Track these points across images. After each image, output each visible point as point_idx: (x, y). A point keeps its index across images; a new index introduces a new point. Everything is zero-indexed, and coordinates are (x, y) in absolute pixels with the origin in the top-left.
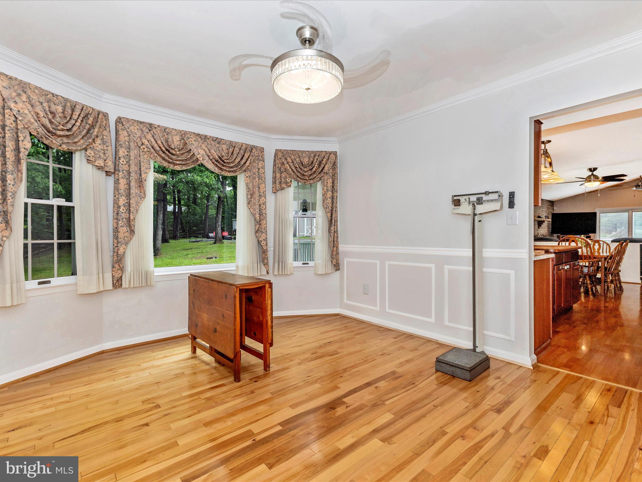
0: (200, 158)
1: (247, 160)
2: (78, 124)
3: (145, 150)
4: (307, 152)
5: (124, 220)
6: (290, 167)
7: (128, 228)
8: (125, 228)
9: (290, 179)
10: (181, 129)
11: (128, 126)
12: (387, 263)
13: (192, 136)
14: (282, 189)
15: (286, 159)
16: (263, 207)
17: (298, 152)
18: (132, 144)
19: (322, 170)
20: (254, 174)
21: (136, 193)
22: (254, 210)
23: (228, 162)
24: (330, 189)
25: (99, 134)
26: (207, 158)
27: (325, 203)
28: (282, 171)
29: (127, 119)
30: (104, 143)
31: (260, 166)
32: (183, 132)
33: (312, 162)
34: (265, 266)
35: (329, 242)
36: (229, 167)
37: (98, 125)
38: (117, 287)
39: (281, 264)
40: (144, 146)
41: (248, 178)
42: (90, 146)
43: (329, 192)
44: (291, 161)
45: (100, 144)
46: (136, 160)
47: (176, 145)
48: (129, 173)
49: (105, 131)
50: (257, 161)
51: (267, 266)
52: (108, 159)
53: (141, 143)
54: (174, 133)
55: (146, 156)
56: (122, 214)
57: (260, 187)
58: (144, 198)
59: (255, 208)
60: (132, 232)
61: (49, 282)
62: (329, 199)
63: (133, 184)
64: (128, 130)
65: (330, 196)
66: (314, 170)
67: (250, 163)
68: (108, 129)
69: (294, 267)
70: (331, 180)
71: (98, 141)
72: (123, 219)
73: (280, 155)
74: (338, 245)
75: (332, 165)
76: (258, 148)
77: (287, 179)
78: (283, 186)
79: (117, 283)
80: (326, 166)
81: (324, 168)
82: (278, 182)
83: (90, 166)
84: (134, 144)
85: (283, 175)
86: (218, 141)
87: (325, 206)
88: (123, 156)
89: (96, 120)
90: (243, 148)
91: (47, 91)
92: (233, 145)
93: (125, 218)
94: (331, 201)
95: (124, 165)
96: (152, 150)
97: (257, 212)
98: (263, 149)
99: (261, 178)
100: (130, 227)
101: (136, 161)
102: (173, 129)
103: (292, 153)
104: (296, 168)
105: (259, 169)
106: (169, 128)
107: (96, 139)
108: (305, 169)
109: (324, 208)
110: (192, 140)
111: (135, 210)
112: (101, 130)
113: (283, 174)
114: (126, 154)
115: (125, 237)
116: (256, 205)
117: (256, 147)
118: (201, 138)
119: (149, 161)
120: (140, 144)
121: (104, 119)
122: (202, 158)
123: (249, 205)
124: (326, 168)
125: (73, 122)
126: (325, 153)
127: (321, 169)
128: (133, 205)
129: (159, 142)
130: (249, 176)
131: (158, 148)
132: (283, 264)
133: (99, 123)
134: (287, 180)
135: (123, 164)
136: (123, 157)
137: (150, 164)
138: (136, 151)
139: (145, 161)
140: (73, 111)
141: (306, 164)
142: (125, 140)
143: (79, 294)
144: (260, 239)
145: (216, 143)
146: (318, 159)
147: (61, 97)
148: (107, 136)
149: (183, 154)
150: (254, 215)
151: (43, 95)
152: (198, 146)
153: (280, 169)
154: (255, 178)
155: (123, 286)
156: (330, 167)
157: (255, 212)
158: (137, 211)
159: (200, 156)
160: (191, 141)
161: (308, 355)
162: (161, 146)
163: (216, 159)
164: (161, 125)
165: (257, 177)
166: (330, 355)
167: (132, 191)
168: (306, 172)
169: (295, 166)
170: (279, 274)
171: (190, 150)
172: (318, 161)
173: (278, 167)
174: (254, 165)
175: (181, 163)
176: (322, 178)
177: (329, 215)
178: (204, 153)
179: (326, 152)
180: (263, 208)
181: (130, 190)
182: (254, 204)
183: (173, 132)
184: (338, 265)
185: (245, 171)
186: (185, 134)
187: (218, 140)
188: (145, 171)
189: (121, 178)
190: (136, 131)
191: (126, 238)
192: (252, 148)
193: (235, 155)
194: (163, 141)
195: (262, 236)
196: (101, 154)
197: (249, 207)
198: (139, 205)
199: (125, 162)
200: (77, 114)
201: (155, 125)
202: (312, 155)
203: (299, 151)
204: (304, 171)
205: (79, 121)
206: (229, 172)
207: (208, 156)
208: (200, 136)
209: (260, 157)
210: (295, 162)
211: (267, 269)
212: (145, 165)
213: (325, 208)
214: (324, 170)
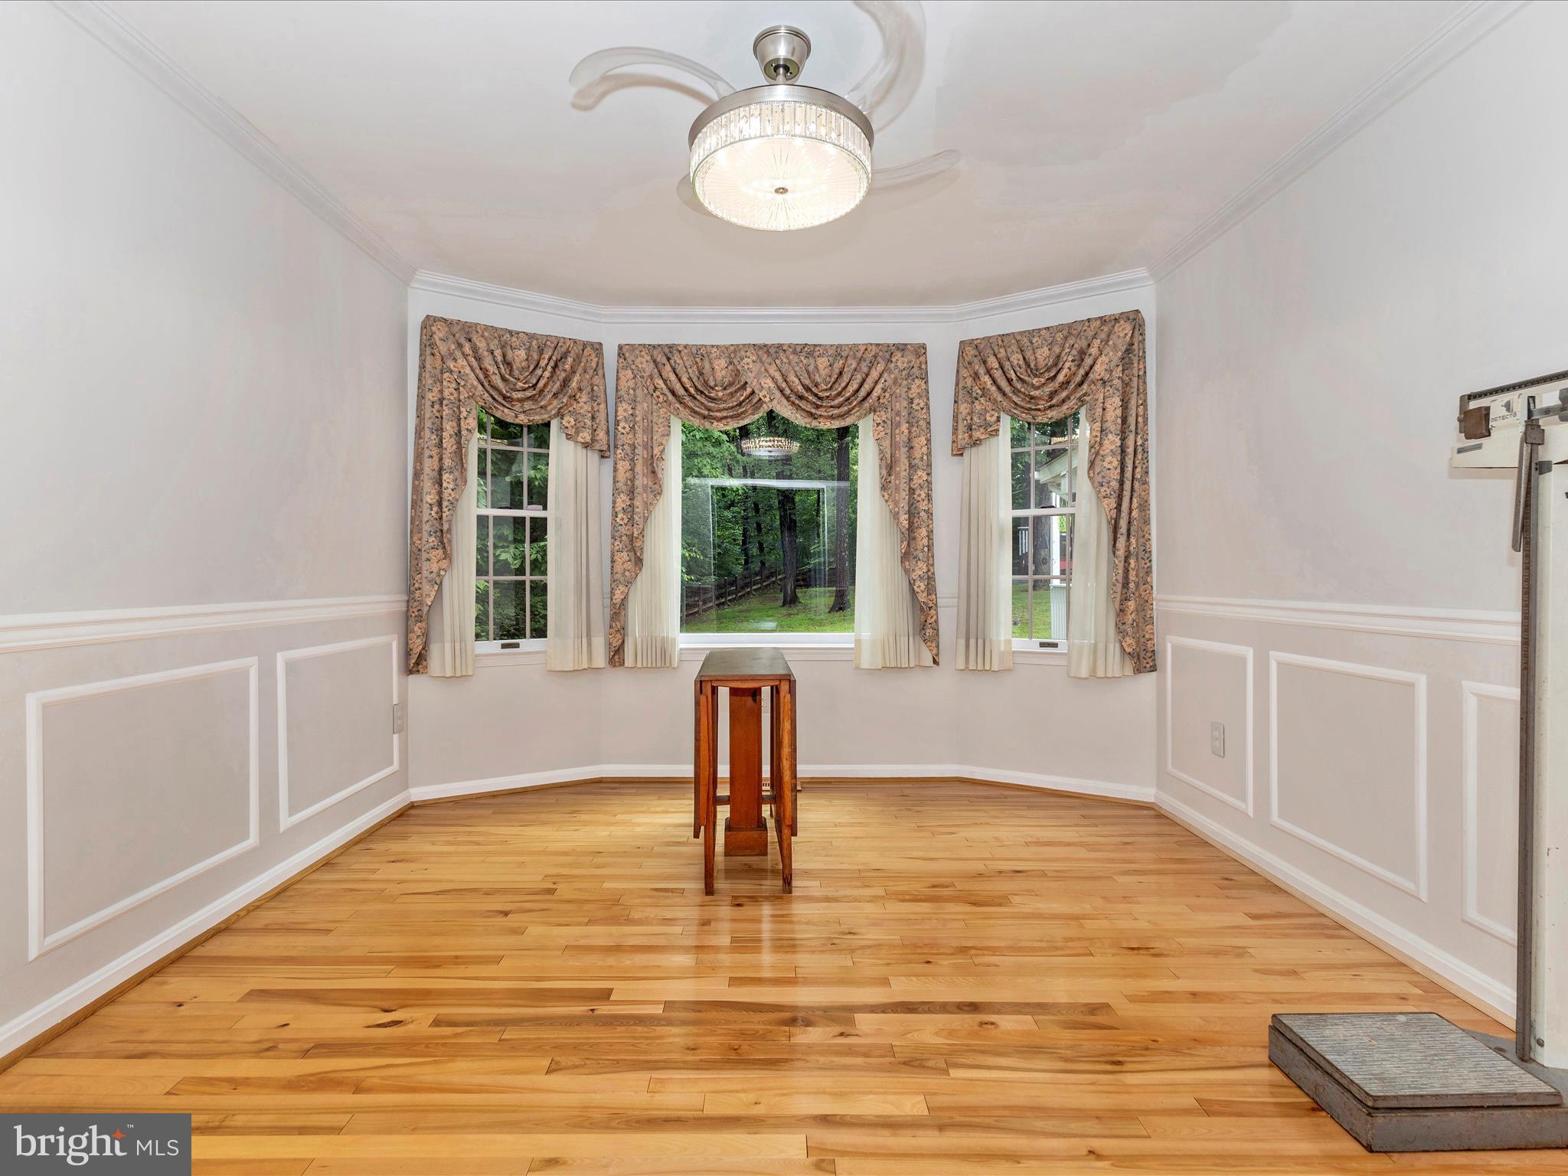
0: (765, 397)
1: (876, 382)
2: (547, 374)
3: (661, 400)
4: (1043, 332)
5: (624, 538)
6: (994, 382)
7: (632, 554)
8: (625, 554)
9: (996, 415)
10: (728, 343)
11: (633, 359)
12: (1275, 656)
13: (748, 354)
14: (976, 443)
15: (985, 362)
16: (919, 495)
17: (1019, 338)
18: (639, 393)
19: (1087, 374)
20: (898, 414)
21: (645, 487)
22: (896, 503)
23: (828, 397)
24: (1113, 428)
25: (584, 384)
26: (778, 394)
27: (1097, 470)
28: (974, 395)
29: (632, 345)
30: (593, 398)
31: (914, 390)
32: (732, 348)
33: (1058, 357)
34: (928, 644)
35: (1111, 585)
36: (831, 407)
37: (580, 370)
38: (617, 664)
39: (972, 641)
40: (658, 393)
41: (880, 427)
42: (570, 409)
43: (1110, 436)
44: (996, 365)
45: (585, 403)
46: (645, 421)
47: (719, 378)
48: (633, 447)
49: (596, 377)
50: (905, 382)
51: (934, 644)
52: (599, 426)
53: (653, 387)
54: (714, 355)
55: (662, 411)
56: (620, 527)
57: (914, 444)
58: (660, 494)
59: (897, 498)
60: (639, 561)
61: (517, 646)
62: (1109, 459)
63: (639, 468)
64: (633, 367)
65: (1113, 447)
66: (1061, 378)
67: (884, 390)
68: (600, 372)
69: (1014, 652)
70: (1117, 401)
71: (584, 397)
72: (621, 536)
73: (970, 351)
74: (1150, 594)
75: (1120, 354)
76: (909, 347)
77: (988, 415)
78: (977, 434)
79: (616, 656)
80: (1099, 361)
81: (1091, 367)
82: (961, 428)
83: (571, 443)
84: (643, 390)
85: (978, 406)
86: (809, 351)
87: (1099, 479)
88: (625, 417)
89: (578, 359)
90: (869, 356)
91: (502, 329)
92: (844, 354)
93: (626, 535)
94: (1116, 463)
95: (626, 435)
96: (670, 397)
97: (901, 509)
98: (925, 349)
99: (918, 421)
100: (633, 550)
101: (646, 424)
102: (713, 346)
103: (1000, 343)
104: (1009, 381)
105: (911, 401)
106: (705, 346)
107: (579, 394)
108: (1035, 381)
109: (1093, 484)
110: (749, 360)
111: (642, 518)
112: (588, 377)
113: (977, 403)
114: (630, 413)
115: (625, 570)
116: (901, 491)
117: (902, 348)
118: (768, 352)
119: (669, 420)
120: (651, 388)
121: (594, 355)
122: (768, 396)
123: (885, 494)
124: (1097, 367)
125: (539, 372)
126: (1098, 322)
127: (1082, 372)
128: (638, 510)
129: (685, 379)
130: (884, 421)
131: (682, 392)
132: (980, 641)
133: (582, 364)
134: (988, 418)
135: (623, 434)
136: (624, 420)
137: (669, 427)
138: (645, 405)
139: (661, 420)
140: (541, 352)
141: (1042, 363)
142: (629, 388)
143: (549, 671)
144: (914, 576)
145: (802, 358)
146: (1076, 346)
147: (522, 334)
148: (598, 386)
149: (732, 394)
150: (895, 516)
151: (495, 337)
152: (759, 373)
153: (970, 393)
154: (899, 425)
155: (626, 665)
156: (1116, 360)
157: (897, 509)
158: (646, 519)
159: (764, 392)
160: (748, 364)
161: (917, 887)
162: (688, 386)
163: (800, 394)
164: (690, 343)
165: (903, 422)
166: (974, 904)
167: (637, 483)
168: (1038, 388)
169: (1009, 376)
170: (967, 668)
171: (746, 383)
172: (1074, 352)
173: (964, 388)
174: (898, 391)
175: (725, 414)
176: (1087, 398)
177: (1112, 502)
178: (772, 385)
179: (1101, 318)
180: (919, 499)
181: (634, 481)
182: (897, 489)
183: (713, 352)
184: (1149, 654)
185: (873, 410)
186: (735, 352)
187: (806, 349)
188: (660, 440)
189: (620, 460)
190: (644, 366)
191: (627, 573)
192: (889, 352)
193: (845, 378)
194: (692, 376)
195: (917, 568)
196: (586, 421)
197: (887, 497)
198: (651, 508)
199: (628, 429)
200: (547, 357)
201: (679, 345)
202: (1059, 337)
203: (1021, 333)
204: (1033, 385)
205: (549, 368)
206: (832, 417)
207: (781, 391)
208: (765, 349)
209: (914, 370)
210: (1007, 366)
211: (934, 652)
212: (659, 430)
213: (1096, 484)
214: (1091, 375)
